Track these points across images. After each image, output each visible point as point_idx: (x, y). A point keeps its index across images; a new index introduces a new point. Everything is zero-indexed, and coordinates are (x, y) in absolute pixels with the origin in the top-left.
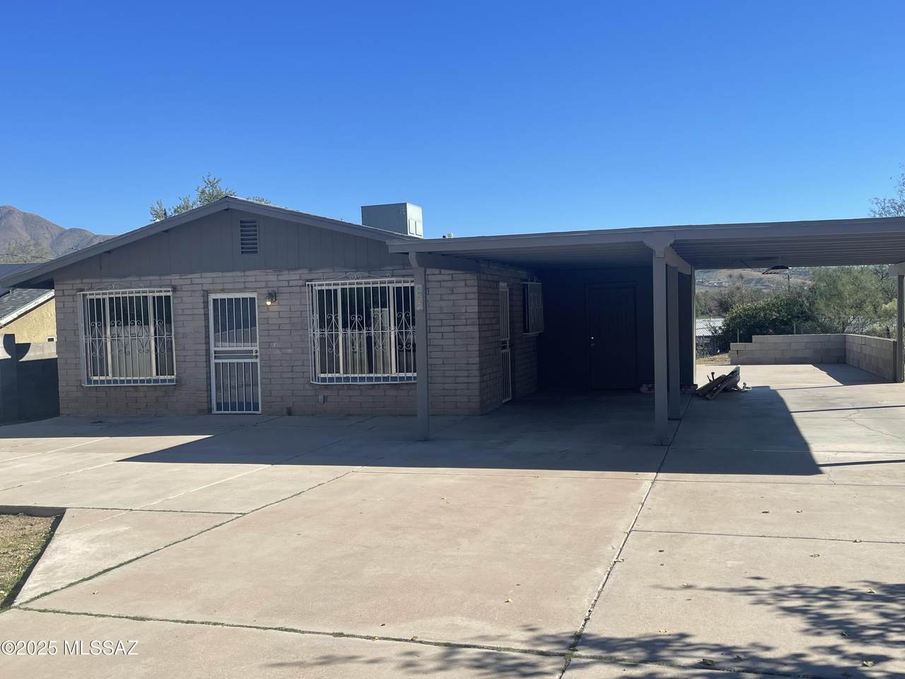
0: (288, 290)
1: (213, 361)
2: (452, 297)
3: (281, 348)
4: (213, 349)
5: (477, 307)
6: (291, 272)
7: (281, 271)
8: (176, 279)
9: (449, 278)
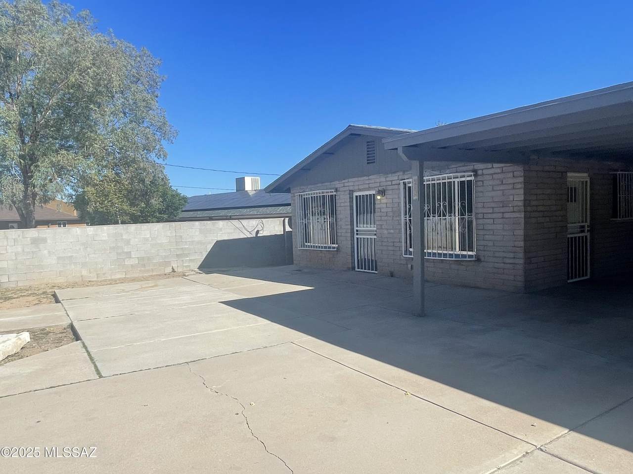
0: (391, 187)
1: (356, 236)
2: (502, 187)
3: (387, 229)
4: (356, 228)
5: (523, 196)
6: (393, 175)
7: (388, 174)
8: (337, 184)
9: (499, 171)
